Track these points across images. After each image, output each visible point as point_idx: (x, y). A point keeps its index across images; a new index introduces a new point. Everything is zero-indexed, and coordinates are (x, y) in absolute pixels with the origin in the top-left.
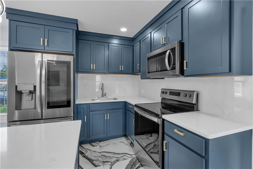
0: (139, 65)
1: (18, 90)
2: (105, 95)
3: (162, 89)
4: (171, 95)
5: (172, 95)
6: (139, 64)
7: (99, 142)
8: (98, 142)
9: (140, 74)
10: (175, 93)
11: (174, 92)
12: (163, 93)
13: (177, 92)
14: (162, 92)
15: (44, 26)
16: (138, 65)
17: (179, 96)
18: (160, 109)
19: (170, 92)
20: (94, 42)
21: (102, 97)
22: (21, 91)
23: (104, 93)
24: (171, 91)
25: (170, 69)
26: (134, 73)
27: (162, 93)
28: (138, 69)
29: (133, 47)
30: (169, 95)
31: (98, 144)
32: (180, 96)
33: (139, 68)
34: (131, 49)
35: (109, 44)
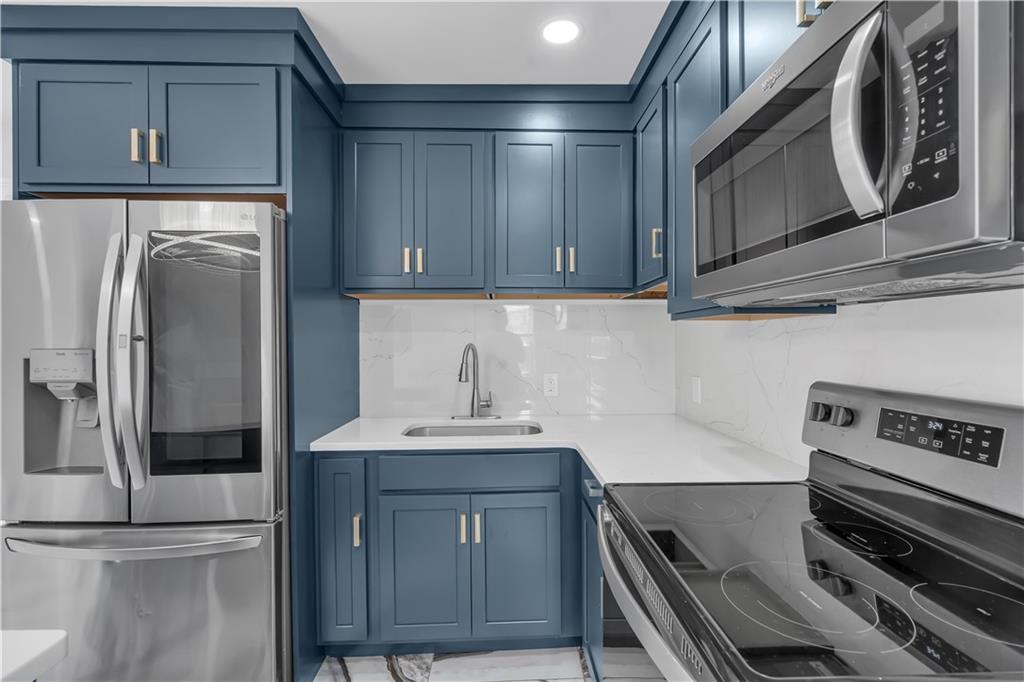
0: (658, 234)
1: (34, 378)
2: (488, 406)
3: (818, 386)
4: (893, 438)
5: (910, 440)
6: (660, 230)
7: (435, 659)
8: (432, 655)
9: (663, 286)
10: (932, 425)
11: (924, 420)
12: (827, 417)
13: (962, 425)
14: (817, 405)
15: (146, 67)
16: (655, 230)
17: (983, 457)
18: (805, 531)
19: (884, 412)
20: (416, 132)
21: (472, 416)
22: (46, 384)
23: (484, 396)
24: (893, 405)
25: (879, 206)
26: (639, 284)
27: (814, 418)
28: (654, 256)
29: (635, 140)
30: (880, 435)
31: (428, 669)
32: (993, 461)
33: (658, 252)
34: (623, 153)
35: (494, 137)
